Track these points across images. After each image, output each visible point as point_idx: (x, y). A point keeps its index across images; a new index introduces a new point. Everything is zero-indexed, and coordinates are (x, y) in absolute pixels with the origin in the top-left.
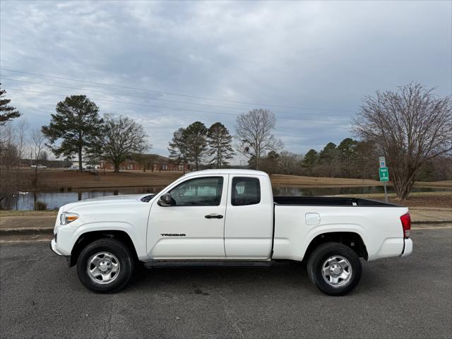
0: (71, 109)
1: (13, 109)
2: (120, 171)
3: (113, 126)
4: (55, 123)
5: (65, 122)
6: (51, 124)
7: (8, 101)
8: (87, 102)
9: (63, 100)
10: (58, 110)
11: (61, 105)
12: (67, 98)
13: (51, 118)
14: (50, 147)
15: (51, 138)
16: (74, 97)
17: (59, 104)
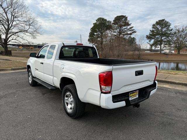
0: (158, 26)
1: (134, 30)
2: (180, 53)
3: (179, 31)
4: (151, 33)
5: (155, 32)
6: (150, 34)
7: (132, 27)
8: (165, 22)
9: (155, 23)
10: (153, 28)
11: (154, 25)
12: (157, 22)
13: (150, 31)
14: (149, 43)
15: (149, 40)
16: (160, 21)
17: (153, 25)
